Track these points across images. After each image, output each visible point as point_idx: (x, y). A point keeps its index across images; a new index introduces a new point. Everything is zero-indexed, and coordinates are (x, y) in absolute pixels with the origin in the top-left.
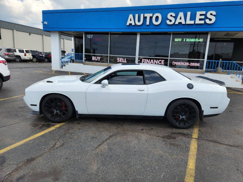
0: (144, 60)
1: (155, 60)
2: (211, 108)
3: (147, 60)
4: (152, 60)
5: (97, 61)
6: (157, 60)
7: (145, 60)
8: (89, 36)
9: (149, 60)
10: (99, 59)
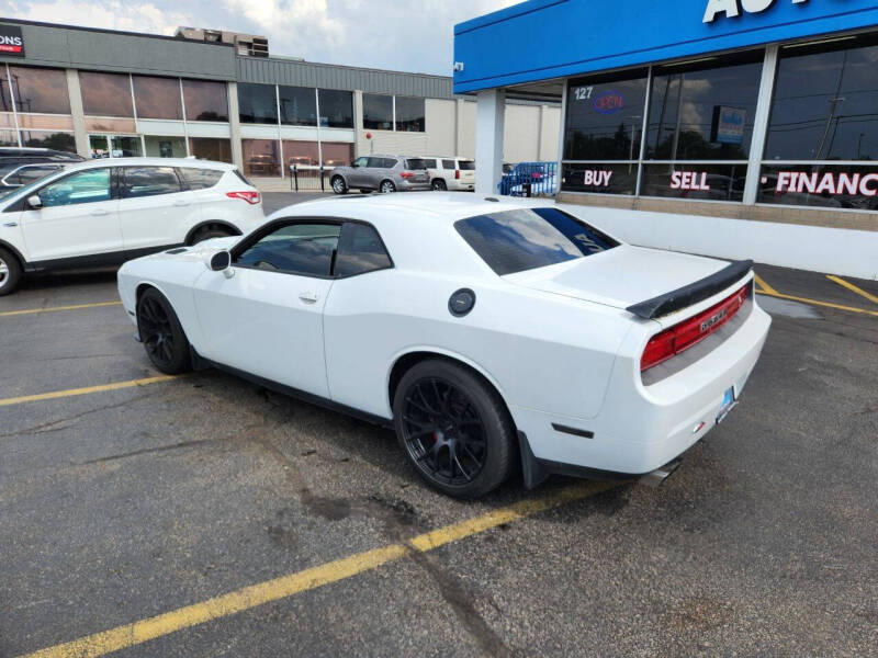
0: (787, 174)
1: (843, 177)
2: (557, 427)
3: (803, 176)
4: (829, 176)
5: (601, 189)
6: (856, 176)
7: (794, 175)
8: (582, 94)
9: (815, 176)
10: (607, 178)
